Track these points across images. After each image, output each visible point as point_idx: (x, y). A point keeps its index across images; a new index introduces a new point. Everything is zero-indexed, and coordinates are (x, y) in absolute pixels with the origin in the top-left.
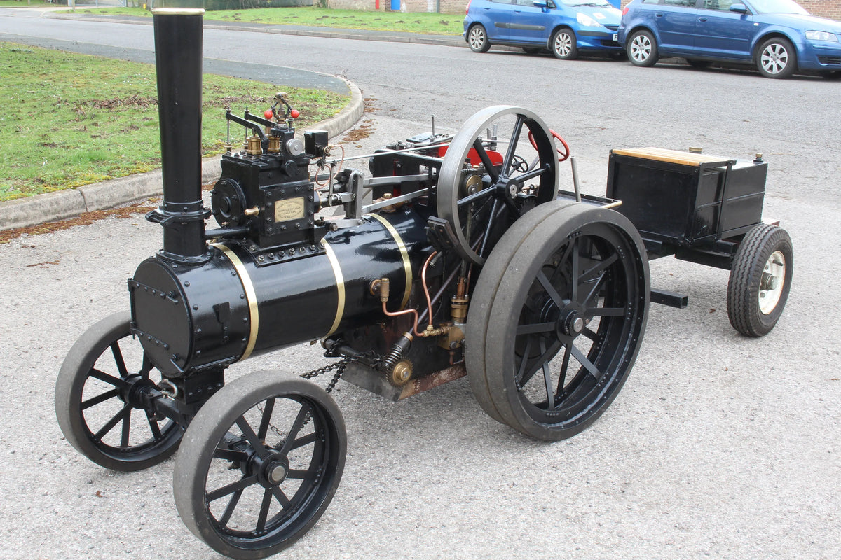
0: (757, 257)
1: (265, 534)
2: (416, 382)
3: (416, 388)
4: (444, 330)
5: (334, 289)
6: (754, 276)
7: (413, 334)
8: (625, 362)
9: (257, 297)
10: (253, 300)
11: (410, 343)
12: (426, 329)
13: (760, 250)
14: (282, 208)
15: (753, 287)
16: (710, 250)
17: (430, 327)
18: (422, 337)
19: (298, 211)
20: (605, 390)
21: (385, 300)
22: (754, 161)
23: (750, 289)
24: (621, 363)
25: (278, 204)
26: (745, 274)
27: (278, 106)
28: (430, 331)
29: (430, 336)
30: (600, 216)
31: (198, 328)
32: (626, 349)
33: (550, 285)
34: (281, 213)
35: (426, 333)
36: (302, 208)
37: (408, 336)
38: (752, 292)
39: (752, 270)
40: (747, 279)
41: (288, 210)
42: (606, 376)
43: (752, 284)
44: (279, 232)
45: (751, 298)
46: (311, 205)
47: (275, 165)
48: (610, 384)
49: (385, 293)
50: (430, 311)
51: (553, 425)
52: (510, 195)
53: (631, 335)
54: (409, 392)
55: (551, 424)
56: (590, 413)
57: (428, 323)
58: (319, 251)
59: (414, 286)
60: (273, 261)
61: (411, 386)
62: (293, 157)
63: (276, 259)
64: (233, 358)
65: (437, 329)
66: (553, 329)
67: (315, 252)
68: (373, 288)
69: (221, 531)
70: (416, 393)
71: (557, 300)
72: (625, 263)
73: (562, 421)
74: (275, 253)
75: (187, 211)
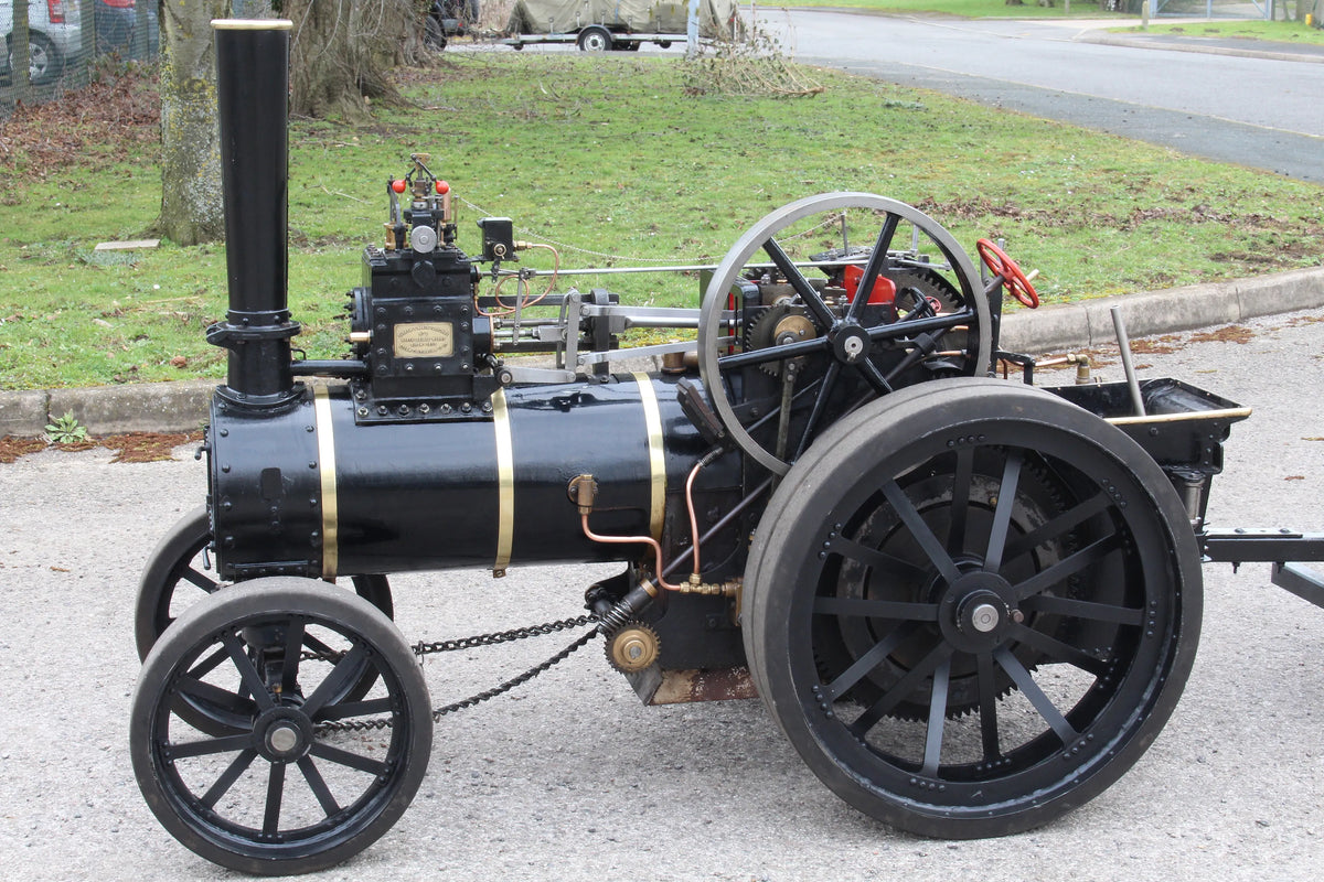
1: (280, 841)
2: (695, 680)
3: (694, 690)
4: (727, 588)
5: (490, 485)
7: (657, 585)
8: (1137, 720)
9: (338, 468)
10: (328, 473)
11: (649, 598)
12: (687, 579)
14: (408, 336)
17: (695, 578)
18: (677, 591)
19: (440, 344)
20: (1083, 769)
21: (584, 511)
25: (401, 330)
27: (415, 175)
28: (692, 584)
29: (692, 594)
30: (1020, 409)
31: (226, 500)
32: (1147, 696)
33: (928, 532)
34: (407, 345)
35: (684, 587)
36: (449, 340)
37: (647, 586)
41: (423, 340)
42: (1088, 740)
44: (402, 375)
46: (466, 337)
47: (400, 267)
48: (1097, 758)
49: (585, 500)
50: (695, 548)
51: (929, 807)
52: (846, 355)
53: (1159, 669)
54: (677, 694)
55: (925, 802)
56: (1029, 803)
57: (692, 571)
58: (479, 414)
59: (674, 500)
60: (385, 419)
61: (683, 685)
62: (428, 256)
63: (391, 417)
64: (305, 563)
65: (710, 584)
66: (931, 618)
67: (470, 416)
68: (571, 488)
69: (198, 813)
70: (694, 699)
71: (943, 564)
72: (1131, 516)
73: (959, 805)
74: (393, 406)
75: (246, 324)
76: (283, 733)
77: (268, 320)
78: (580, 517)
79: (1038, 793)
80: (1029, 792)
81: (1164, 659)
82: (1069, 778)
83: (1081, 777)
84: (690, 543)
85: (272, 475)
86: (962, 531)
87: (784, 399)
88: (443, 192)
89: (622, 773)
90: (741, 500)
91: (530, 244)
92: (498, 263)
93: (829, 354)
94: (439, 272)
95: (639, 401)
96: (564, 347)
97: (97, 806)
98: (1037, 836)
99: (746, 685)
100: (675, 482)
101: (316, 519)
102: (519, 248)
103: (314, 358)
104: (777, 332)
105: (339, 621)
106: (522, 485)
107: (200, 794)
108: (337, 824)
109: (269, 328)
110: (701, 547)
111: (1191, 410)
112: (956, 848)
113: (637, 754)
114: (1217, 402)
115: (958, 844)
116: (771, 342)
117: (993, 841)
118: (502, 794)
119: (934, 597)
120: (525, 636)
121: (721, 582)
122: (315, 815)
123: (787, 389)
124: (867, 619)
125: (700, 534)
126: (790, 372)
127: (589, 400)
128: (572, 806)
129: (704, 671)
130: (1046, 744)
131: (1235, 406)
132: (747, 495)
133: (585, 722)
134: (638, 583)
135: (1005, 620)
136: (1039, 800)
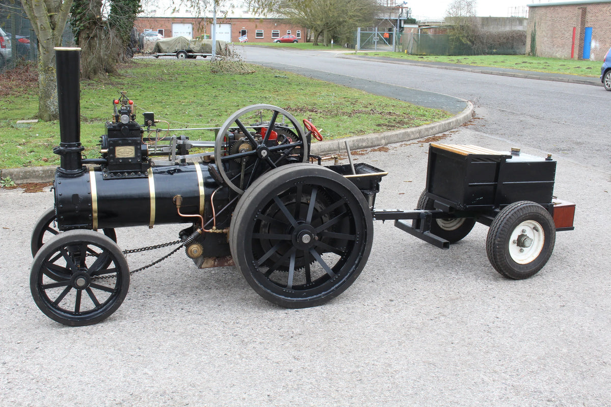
0: (504, 222)
1: (81, 315)
2: (215, 260)
3: (214, 263)
4: (224, 231)
5: (148, 199)
6: (500, 234)
7: (202, 230)
9: (97, 194)
10: (94, 195)
11: (199, 234)
12: (212, 228)
13: (508, 217)
14: (120, 151)
15: (499, 241)
16: (489, 216)
17: (214, 228)
18: (209, 232)
19: (130, 153)
20: (337, 285)
21: (178, 207)
22: (546, 159)
23: (497, 242)
24: (352, 270)
25: (117, 148)
26: (495, 232)
27: (122, 98)
28: (213, 230)
29: (213, 232)
30: (317, 173)
31: (61, 205)
32: (356, 262)
33: (288, 212)
34: (119, 153)
35: (211, 231)
36: (133, 152)
37: (199, 230)
38: (498, 245)
39: (499, 230)
40: (495, 236)
41: (125, 152)
42: (338, 276)
43: (499, 239)
44: (118, 163)
45: (498, 249)
46: (139, 151)
47: (117, 128)
48: (341, 282)
49: (178, 203)
50: (214, 218)
51: (289, 298)
52: (262, 156)
53: (360, 254)
54: (209, 265)
55: (288, 297)
56: (320, 296)
57: (213, 225)
58: (144, 176)
59: (207, 203)
60: (113, 178)
61: (211, 262)
62: (126, 124)
63: (115, 177)
64: (87, 225)
65: (219, 229)
66: (289, 239)
67: (141, 176)
68: (174, 200)
69: (53, 307)
70: (214, 266)
71: (293, 222)
72: (351, 206)
73: (298, 298)
74: (115, 174)
75: (67, 147)
76: (81, 280)
77: (74, 146)
78: (177, 209)
79: (323, 293)
80: (320, 293)
81: (361, 250)
82: (333, 288)
83: (336, 288)
84: (213, 216)
85: (75, 196)
86: (299, 211)
87: (242, 170)
88: (131, 104)
89: (192, 291)
90: (229, 203)
91: (160, 121)
92: (149, 127)
93: (257, 155)
94: (130, 130)
95: (196, 171)
96: (171, 154)
97: (19, 305)
98: (323, 307)
99: (231, 261)
100: (207, 197)
101: (90, 210)
102: (156, 122)
103: (89, 158)
104: (240, 149)
105: (98, 243)
106: (158, 199)
107: (54, 300)
108: (99, 309)
109: (74, 148)
110: (216, 218)
111: (370, 173)
112: (297, 311)
113: (197, 284)
114: (378, 170)
115: (298, 310)
116: (238, 152)
117: (309, 309)
118: (153, 298)
119: (290, 233)
120: (159, 247)
121: (223, 229)
122: (92, 306)
123: (243, 167)
124: (269, 240)
125: (216, 214)
126: (244, 162)
127: (179, 171)
128: (175, 301)
129: (218, 257)
130: (326, 278)
131: (383, 171)
132: (231, 201)
133: (180, 274)
134: (196, 230)
135: (312, 239)
136: (323, 295)
